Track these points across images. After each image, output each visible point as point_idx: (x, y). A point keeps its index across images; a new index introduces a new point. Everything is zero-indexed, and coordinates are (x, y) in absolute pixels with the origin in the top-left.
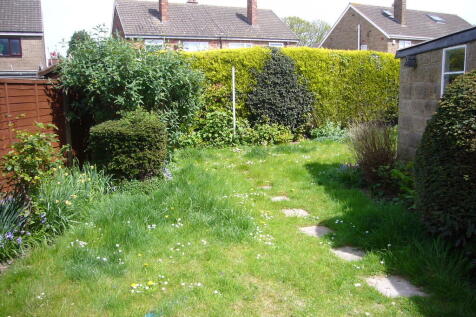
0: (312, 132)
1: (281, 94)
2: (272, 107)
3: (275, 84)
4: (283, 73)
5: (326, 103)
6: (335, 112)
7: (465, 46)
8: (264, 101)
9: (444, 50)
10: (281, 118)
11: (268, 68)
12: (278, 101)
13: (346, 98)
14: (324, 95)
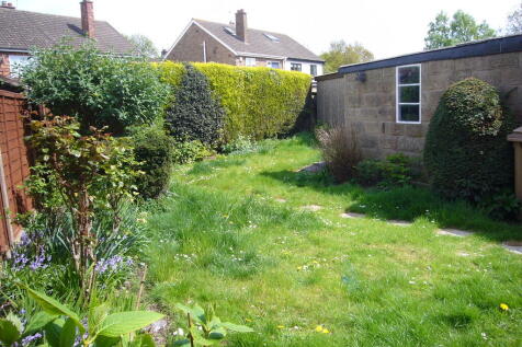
0: (224, 148)
1: (198, 110)
2: (190, 124)
3: (192, 100)
4: (199, 89)
5: (235, 118)
6: (242, 126)
7: (419, 65)
8: (183, 118)
9: (397, 68)
10: (198, 134)
11: (185, 83)
12: (195, 116)
13: (252, 112)
14: (234, 111)
